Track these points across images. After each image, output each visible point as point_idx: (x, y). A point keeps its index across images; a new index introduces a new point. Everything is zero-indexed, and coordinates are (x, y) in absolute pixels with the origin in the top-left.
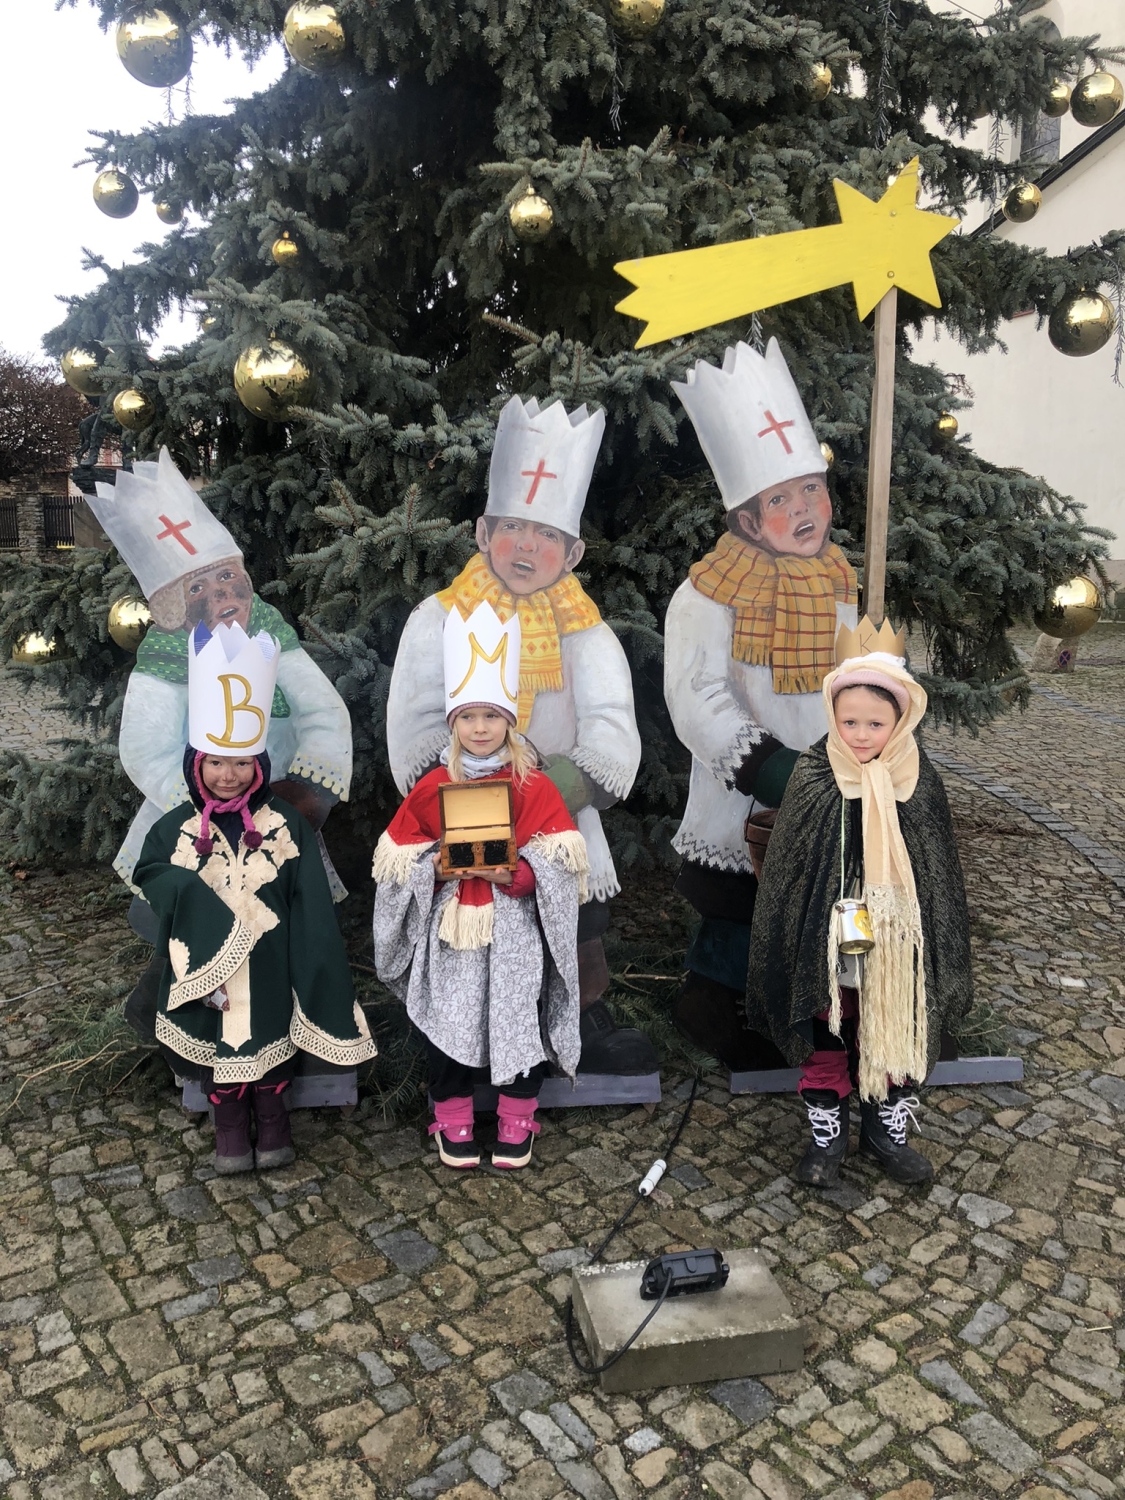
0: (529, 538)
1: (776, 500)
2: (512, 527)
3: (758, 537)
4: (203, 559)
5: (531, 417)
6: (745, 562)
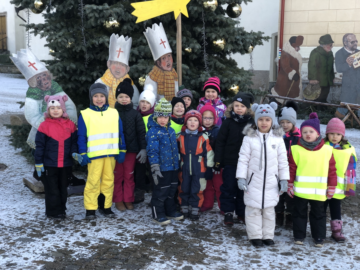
0: (119, 66)
2: (115, 63)
3: (161, 67)
5: (117, 38)
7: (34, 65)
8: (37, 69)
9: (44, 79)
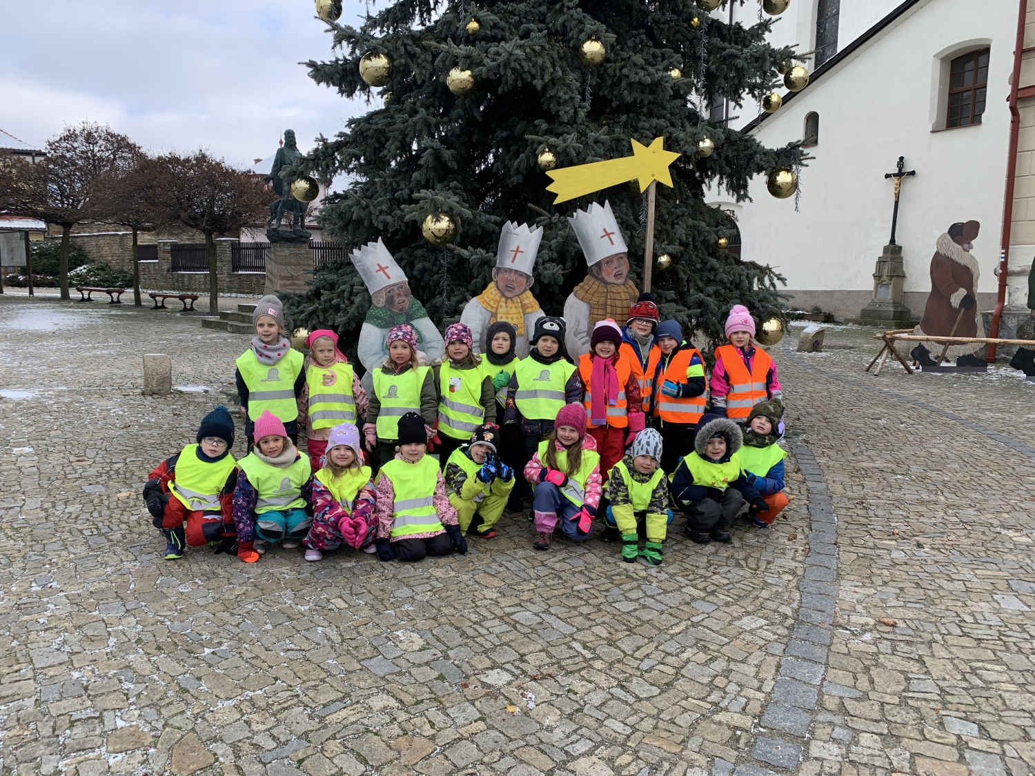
0: (512, 276)
1: (607, 263)
2: (506, 271)
3: (600, 277)
4: (393, 281)
5: (514, 229)
6: (595, 287)
7: (386, 270)
8: (389, 277)
9: (399, 295)
